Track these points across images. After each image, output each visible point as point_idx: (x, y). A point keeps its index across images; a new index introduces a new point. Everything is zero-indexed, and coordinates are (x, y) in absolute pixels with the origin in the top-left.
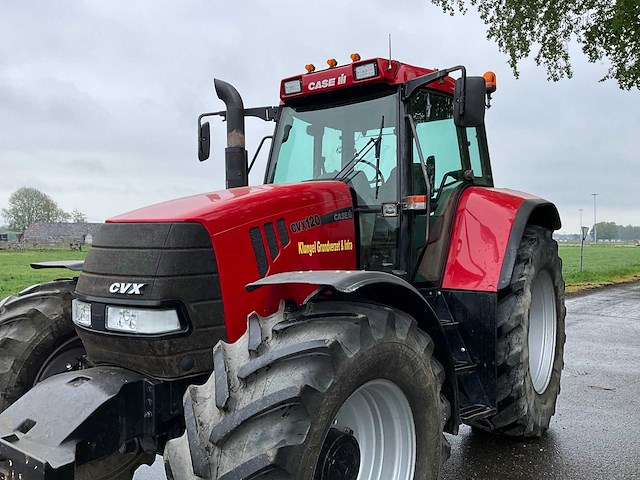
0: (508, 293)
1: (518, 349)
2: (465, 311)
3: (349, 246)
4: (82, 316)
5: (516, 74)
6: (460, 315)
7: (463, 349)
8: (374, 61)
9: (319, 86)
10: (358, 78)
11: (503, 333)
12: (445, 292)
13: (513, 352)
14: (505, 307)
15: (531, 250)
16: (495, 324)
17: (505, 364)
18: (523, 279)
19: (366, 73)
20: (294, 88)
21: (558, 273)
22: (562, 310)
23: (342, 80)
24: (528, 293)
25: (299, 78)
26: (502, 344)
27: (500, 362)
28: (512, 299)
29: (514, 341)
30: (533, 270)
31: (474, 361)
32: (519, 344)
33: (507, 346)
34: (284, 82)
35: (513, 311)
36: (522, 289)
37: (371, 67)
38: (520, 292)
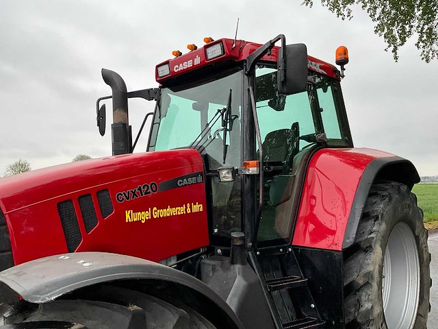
0: (356, 249)
1: (367, 306)
2: (313, 269)
3: (198, 208)
5: (396, 58)
6: (309, 272)
7: (313, 306)
8: (220, 42)
9: (181, 68)
10: (209, 58)
11: (353, 289)
12: (295, 248)
13: (363, 309)
14: (354, 264)
15: (382, 206)
16: (341, 282)
17: (355, 320)
18: (372, 235)
19: (215, 52)
20: (165, 71)
21: (418, 224)
22: (425, 256)
23: (197, 61)
24: (378, 250)
25: (167, 63)
26: (352, 300)
27: (351, 318)
28: (361, 256)
29: (364, 298)
30: (384, 226)
31: (323, 318)
32: (369, 300)
33: (356, 302)
34: (158, 66)
35: (361, 267)
36: (371, 247)
37: (218, 47)
38: (368, 249)
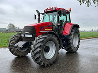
4: (23, 36)
8: (55, 8)
10: (53, 10)
20: (46, 11)
